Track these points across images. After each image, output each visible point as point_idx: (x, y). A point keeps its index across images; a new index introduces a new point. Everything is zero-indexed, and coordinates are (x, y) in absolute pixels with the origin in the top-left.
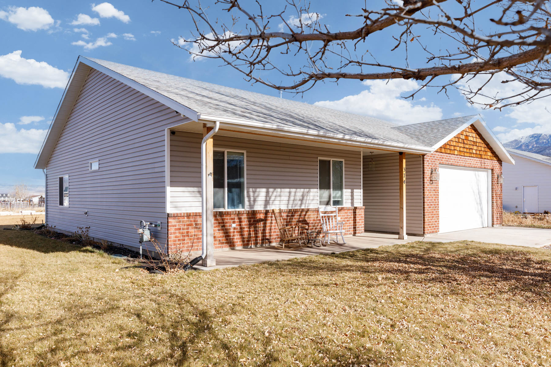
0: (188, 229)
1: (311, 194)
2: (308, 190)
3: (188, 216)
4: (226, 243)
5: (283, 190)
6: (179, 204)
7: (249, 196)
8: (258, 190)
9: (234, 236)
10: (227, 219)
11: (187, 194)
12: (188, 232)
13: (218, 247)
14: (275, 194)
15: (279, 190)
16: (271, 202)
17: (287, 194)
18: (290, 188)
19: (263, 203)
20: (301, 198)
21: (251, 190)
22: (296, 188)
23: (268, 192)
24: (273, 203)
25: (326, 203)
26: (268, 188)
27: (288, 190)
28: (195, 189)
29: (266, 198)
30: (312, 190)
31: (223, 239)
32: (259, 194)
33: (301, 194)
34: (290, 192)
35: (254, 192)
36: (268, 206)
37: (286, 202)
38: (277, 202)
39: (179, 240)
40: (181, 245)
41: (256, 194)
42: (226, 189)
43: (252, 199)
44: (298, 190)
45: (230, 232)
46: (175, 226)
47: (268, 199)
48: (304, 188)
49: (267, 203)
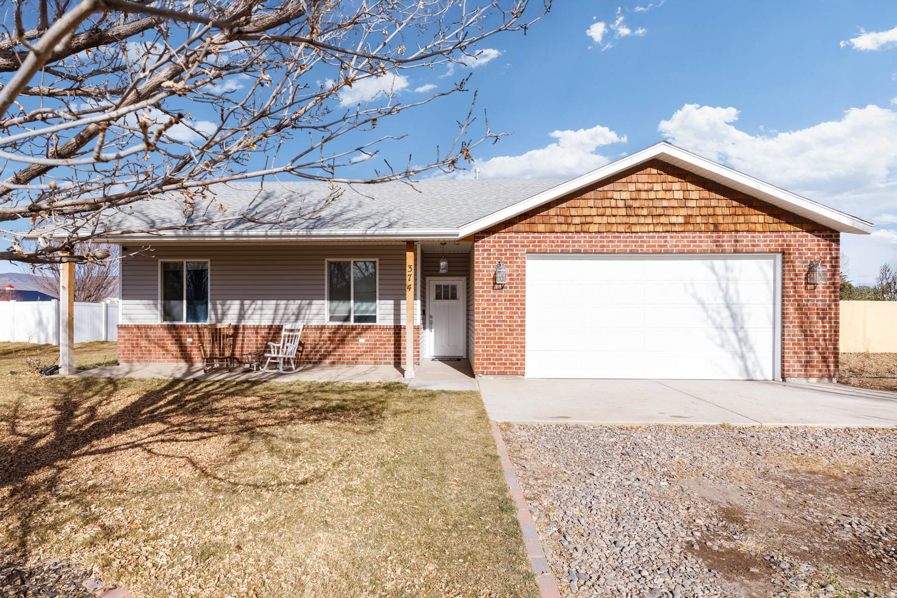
0: (137, 340)
1: (313, 307)
2: (308, 301)
3: (138, 327)
4: (183, 358)
5: (265, 302)
6: (133, 316)
7: (215, 310)
8: (229, 302)
9: (191, 351)
10: (183, 333)
11: (142, 307)
12: (137, 344)
13: (171, 361)
14: (253, 306)
15: (259, 302)
16: (247, 316)
17: (273, 307)
18: (277, 300)
19: (236, 317)
20: (296, 312)
21: (218, 302)
22: (288, 300)
23: (242, 305)
24: (249, 317)
25: (343, 319)
26: (242, 300)
27: (274, 302)
28: (151, 302)
29: (240, 312)
30: (315, 302)
31: (179, 354)
32: (229, 307)
33: (296, 306)
34: (277, 305)
35: (223, 305)
36: (243, 321)
37: (272, 317)
38: (256, 317)
39: (128, 350)
40: (131, 356)
41: (226, 307)
42: (185, 302)
43: (220, 312)
44: (291, 302)
45: (186, 347)
46: (124, 336)
47: (242, 313)
48: (302, 300)
49: (241, 316)
